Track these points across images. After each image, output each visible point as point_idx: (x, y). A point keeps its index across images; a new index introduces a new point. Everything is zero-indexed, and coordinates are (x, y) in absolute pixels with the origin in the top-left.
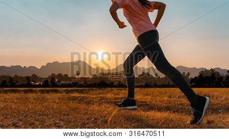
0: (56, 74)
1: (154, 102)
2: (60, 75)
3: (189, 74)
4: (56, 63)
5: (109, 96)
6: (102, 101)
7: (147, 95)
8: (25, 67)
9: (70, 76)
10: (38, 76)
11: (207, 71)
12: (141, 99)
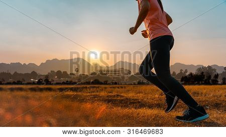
0: (56, 71)
1: (145, 99)
2: (59, 72)
3: (186, 71)
4: (55, 60)
5: (103, 94)
6: (95, 98)
7: (139, 93)
8: (24, 64)
9: (69, 73)
10: (38, 73)
11: (204, 68)
12: (133, 97)
